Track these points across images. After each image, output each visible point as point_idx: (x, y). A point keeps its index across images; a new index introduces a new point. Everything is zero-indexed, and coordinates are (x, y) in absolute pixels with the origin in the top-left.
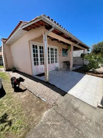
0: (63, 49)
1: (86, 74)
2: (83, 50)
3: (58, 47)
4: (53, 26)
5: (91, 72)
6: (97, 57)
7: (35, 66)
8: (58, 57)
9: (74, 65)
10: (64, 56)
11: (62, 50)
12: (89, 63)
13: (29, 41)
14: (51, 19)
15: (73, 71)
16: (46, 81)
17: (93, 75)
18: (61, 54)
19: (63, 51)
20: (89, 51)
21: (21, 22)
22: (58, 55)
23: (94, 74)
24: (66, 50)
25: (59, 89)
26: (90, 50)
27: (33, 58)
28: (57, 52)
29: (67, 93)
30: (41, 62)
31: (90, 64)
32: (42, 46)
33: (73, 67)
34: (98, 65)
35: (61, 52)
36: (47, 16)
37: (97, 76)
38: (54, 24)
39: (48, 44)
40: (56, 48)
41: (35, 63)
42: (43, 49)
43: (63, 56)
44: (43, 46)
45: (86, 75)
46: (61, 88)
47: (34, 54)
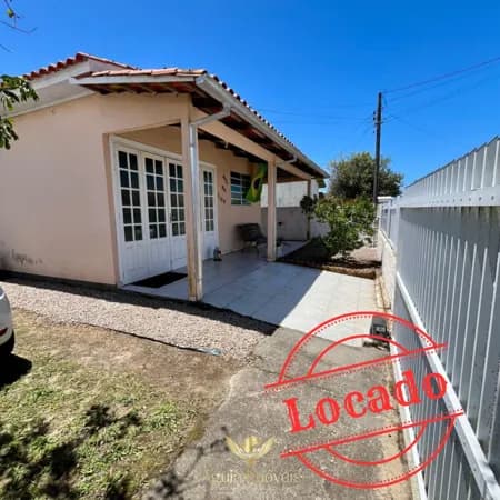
0: (233, 174)
1: (323, 269)
2: (306, 182)
3: (214, 166)
4: (225, 105)
5: (337, 262)
6: (353, 211)
7: (130, 243)
8: (215, 208)
9: (280, 241)
10: (239, 203)
11: (229, 177)
12: (330, 231)
13: (106, 136)
14: (221, 83)
15: (279, 260)
16: (193, 299)
17: (344, 272)
18: (228, 196)
19: (233, 182)
20: (322, 185)
21: (80, 58)
22: (215, 196)
23: (348, 270)
24: (244, 177)
25: (251, 318)
26: (326, 181)
27: (119, 207)
28: (211, 187)
29: (278, 327)
30: (151, 227)
31: (333, 234)
32: (176, 163)
33: (278, 245)
34: (357, 238)
35: (229, 186)
36: (212, 76)
37: (356, 275)
38: (228, 97)
39: (200, 159)
40: (208, 171)
41: (128, 230)
42: (180, 175)
43: (234, 203)
44: (180, 164)
45: (324, 272)
46: (254, 317)
47: (123, 191)
